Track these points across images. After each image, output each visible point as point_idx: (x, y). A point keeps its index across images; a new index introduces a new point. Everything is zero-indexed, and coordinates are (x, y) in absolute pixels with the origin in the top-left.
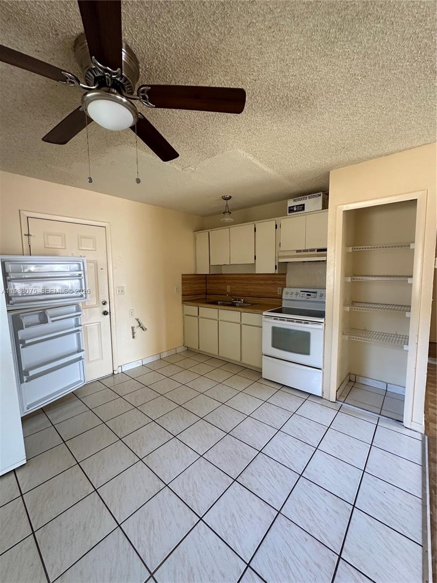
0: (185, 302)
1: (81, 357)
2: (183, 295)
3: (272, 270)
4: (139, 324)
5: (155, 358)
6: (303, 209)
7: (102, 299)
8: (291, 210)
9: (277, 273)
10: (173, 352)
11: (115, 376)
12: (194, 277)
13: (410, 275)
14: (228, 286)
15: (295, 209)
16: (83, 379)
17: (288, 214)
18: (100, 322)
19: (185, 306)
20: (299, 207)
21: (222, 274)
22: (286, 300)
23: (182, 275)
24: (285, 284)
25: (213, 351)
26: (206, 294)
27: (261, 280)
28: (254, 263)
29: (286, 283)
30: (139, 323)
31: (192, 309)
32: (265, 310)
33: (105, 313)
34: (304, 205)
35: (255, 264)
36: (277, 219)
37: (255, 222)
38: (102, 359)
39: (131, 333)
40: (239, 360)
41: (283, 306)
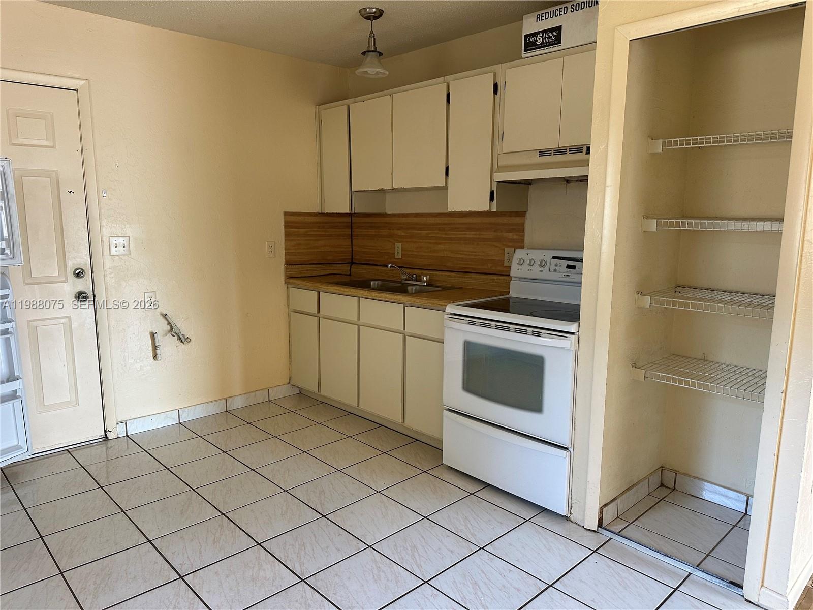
0: (291, 281)
1: (16, 391)
2: (288, 263)
3: (483, 205)
4: (169, 328)
5: (213, 409)
6: (558, 40)
7: (71, 264)
8: (530, 45)
9: (494, 210)
10: (262, 397)
11: (110, 444)
12: (318, 219)
13: (776, 214)
14: (397, 245)
15: (539, 42)
16: (23, 443)
17: (523, 56)
18: (69, 318)
19: (292, 290)
20: (548, 35)
21: (385, 215)
22: (520, 279)
23: (286, 214)
24: (523, 241)
25: (348, 398)
26: (352, 263)
27: (470, 228)
28: (443, 184)
29: (524, 236)
30: (169, 323)
31: (306, 297)
32: (453, 300)
33: (81, 296)
34: (559, 29)
35: (445, 188)
36: (497, 68)
37: (449, 78)
38: (77, 403)
39: (150, 348)
40: (400, 420)
41: (513, 294)
